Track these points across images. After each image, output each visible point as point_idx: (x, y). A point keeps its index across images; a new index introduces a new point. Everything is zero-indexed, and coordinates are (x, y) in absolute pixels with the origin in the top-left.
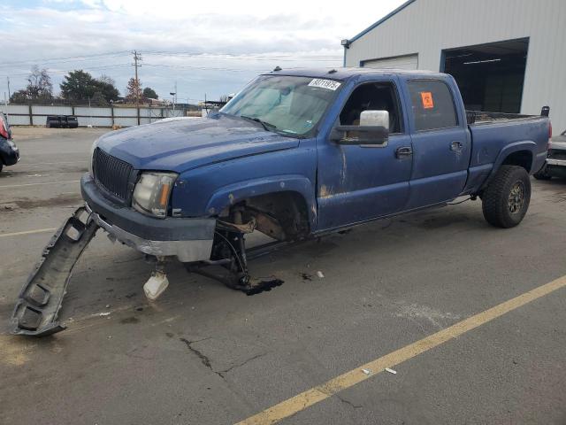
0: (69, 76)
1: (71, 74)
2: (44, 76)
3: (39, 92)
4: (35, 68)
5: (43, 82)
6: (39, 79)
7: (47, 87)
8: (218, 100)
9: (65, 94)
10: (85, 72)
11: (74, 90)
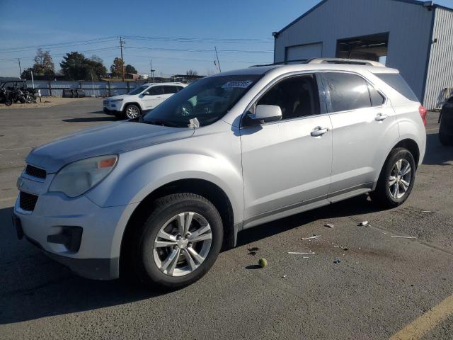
0: (67, 57)
2: (47, 57)
3: (44, 70)
4: (40, 50)
5: (46, 62)
6: (43, 59)
7: (50, 66)
8: (185, 74)
9: (64, 71)
10: (79, 53)
11: (72, 69)
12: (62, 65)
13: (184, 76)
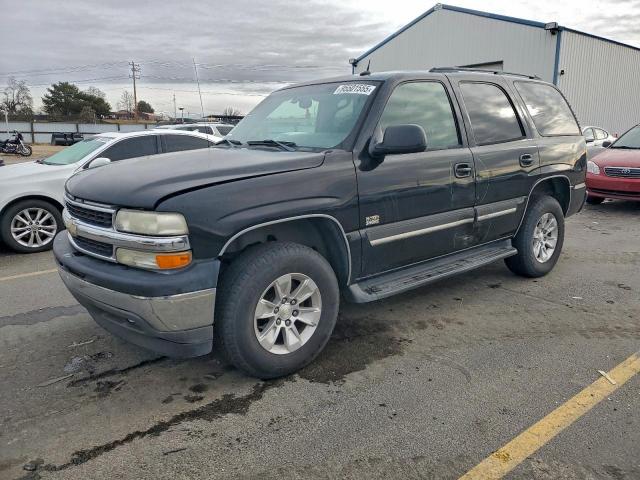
0: (53, 89)
1: (55, 86)
2: (23, 89)
3: (18, 108)
4: (12, 79)
5: (21, 96)
6: (16, 91)
7: (26, 102)
9: (49, 109)
10: (70, 84)
11: (59, 105)
12: (44, 101)
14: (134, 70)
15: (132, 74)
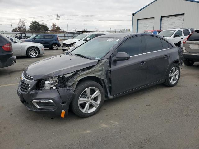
0: (32, 23)
1: (33, 22)
2: (23, 23)
3: (22, 28)
4: (20, 20)
5: (23, 25)
6: (21, 24)
7: (24, 27)
8: (82, 31)
9: (31, 29)
10: (37, 21)
11: (34, 28)
13: (81, 31)
14: (58, 17)
15: (57, 18)
